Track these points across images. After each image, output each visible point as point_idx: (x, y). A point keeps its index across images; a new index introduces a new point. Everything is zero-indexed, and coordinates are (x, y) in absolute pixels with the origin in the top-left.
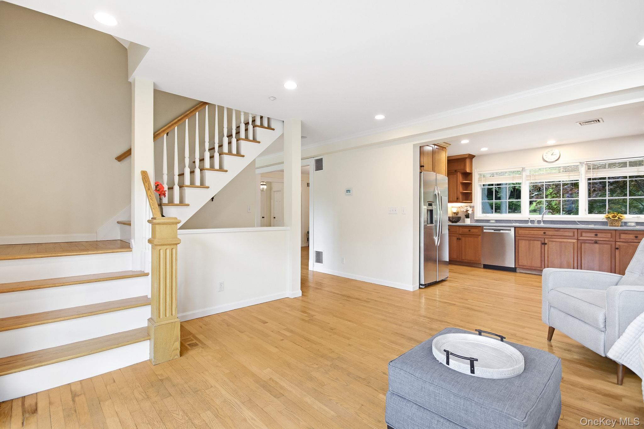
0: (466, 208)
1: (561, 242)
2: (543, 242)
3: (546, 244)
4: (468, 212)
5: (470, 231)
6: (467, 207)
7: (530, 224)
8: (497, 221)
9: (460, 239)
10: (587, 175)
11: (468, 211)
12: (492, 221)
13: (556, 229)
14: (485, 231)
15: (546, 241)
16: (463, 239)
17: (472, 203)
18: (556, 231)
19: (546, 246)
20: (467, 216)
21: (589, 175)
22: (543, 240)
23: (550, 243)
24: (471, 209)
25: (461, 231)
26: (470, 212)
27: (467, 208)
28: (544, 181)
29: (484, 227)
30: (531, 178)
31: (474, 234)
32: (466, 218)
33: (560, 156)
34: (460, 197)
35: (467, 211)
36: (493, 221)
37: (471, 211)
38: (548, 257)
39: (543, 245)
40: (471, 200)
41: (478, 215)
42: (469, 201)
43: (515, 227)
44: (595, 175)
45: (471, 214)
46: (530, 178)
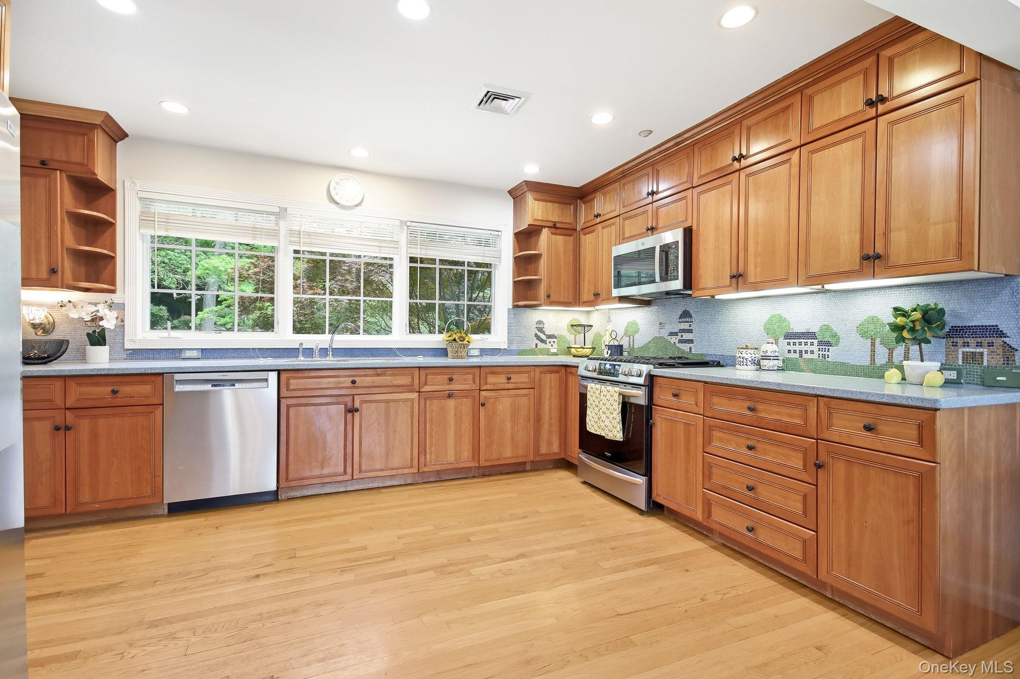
0: (94, 308)
1: (387, 402)
2: (350, 404)
3: (357, 410)
4: (101, 323)
5: (114, 392)
6: (95, 304)
7: (303, 359)
8: (206, 353)
9: (68, 428)
10: (411, 250)
11: (101, 319)
12: (188, 354)
13: (379, 371)
14: (178, 388)
15: (357, 405)
16: (84, 426)
17: (113, 291)
18: (378, 375)
19: (357, 415)
20: (98, 338)
21: (413, 251)
22: (349, 400)
23: (365, 406)
24: (114, 314)
25: (75, 393)
26: (109, 323)
27: (96, 309)
28: (328, 251)
29: (177, 377)
30: (302, 240)
31: (133, 401)
32: (92, 344)
33: (363, 199)
34: (67, 266)
35: (96, 319)
36: (195, 354)
37: (115, 322)
38: (360, 443)
39: (349, 415)
40: (113, 282)
41: (140, 336)
42: (105, 286)
43: (279, 372)
44: (424, 252)
45: (114, 331)
46: (297, 239)
